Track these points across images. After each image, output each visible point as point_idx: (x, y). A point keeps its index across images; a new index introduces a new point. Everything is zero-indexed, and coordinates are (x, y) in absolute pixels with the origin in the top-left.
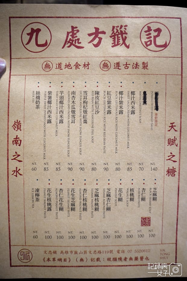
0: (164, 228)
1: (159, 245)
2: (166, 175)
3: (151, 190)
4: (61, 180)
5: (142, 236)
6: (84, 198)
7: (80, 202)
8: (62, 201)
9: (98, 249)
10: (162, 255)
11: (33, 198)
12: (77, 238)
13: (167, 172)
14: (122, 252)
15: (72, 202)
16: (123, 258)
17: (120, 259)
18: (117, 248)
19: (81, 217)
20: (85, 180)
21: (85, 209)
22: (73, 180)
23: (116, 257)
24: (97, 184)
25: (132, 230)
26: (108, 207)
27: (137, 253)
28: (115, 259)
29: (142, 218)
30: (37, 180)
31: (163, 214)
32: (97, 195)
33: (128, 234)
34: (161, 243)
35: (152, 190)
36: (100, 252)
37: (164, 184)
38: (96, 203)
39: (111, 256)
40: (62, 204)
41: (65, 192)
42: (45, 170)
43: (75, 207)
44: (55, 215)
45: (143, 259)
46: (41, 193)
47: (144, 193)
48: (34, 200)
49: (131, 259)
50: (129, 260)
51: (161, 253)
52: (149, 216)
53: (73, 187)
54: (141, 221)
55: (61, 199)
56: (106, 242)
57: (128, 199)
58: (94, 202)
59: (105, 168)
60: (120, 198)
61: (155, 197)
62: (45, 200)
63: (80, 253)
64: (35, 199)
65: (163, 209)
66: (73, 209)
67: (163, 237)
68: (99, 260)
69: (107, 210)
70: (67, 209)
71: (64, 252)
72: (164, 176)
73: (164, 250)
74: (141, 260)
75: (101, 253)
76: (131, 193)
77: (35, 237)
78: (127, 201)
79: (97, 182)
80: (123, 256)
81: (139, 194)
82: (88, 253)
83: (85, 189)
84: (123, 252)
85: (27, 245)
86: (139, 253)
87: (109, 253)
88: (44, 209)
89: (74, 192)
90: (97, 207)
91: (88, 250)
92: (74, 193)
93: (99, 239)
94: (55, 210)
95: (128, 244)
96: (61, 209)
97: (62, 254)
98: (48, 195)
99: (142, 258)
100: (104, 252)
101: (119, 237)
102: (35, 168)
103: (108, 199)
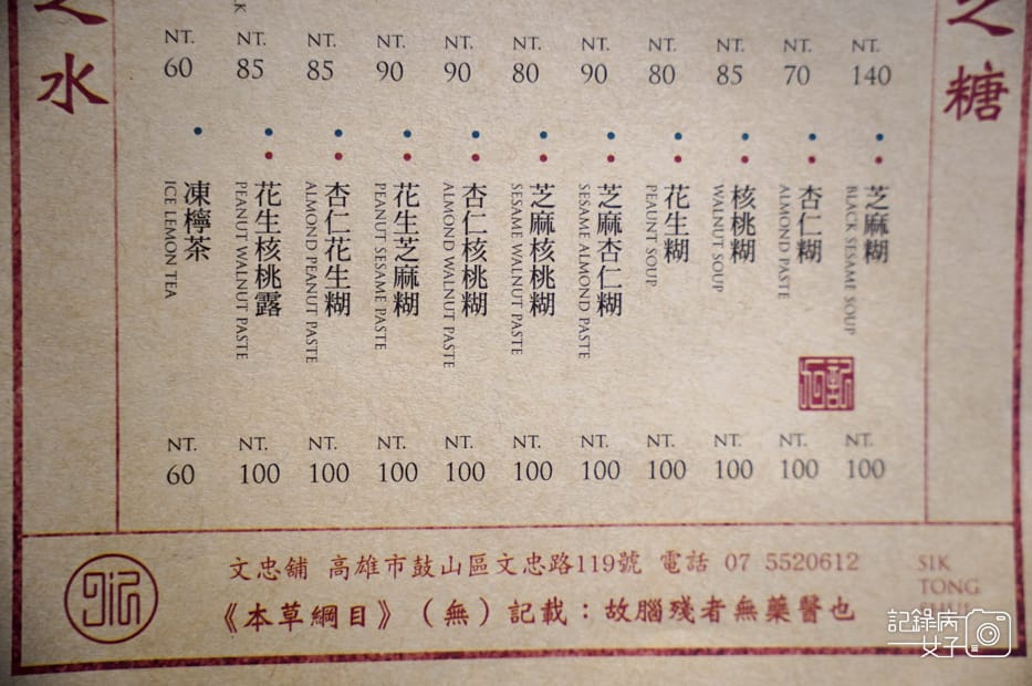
0: (934, 428)
1: (908, 528)
2: (947, 110)
3: (852, 201)
4: (338, 133)
5: (805, 468)
6: (473, 238)
7: (449, 262)
8: (344, 255)
9: (551, 544)
10: (934, 591)
11: (170, 239)
12: (432, 472)
13: (949, 92)
14: (690, 568)
15: (401, 263)
16: (699, 604)
17: (683, 608)
18: (661, 542)
19: (450, 352)
20: (476, 135)
21: (475, 304)
22: (407, 134)
23: (655, 596)
24: (543, 158)
25: (747, 434)
26: (605, 291)
27: (778, 571)
28: (651, 611)
29: (803, 359)
30: (198, 131)
31: (927, 341)
32: (542, 223)
33: (726, 454)
34: (921, 518)
35: (863, 198)
36: (561, 564)
37: (930, 163)
38: (539, 267)
39: (631, 590)
40: (342, 275)
41: (361, 202)
42: (243, 73)
43: (416, 290)
44: (301, 338)
45: (819, 614)
46: (221, 206)
47: (816, 213)
48: (177, 253)
49: (745, 609)
50: (737, 615)
51: (924, 581)
52: (843, 351)
53: (406, 173)
54: (796, 379)
55: (337, 247)
56: (598, 500)
57: (719, 250)
58: (527, 263)
59: (587, 69)
60: (673, 238)
61: (878, 237)
62: (242, 251)
63: (447, 569)
64: (182, 244)
65: (927, 311)
66: (406, 304)
67: (931, 483)
68: (558, 617)
69: (601, 307)
70: (375, 305)
71: (352, 563)
72: (932, 119)
73: (942, 563)
74: (806, 620)
75: (569, 567)
76: (740, 213)
77: (181, 477)
78: (717, 259)
79: (546, 147)
80: (698, 590)
81: (785, 222)
82: (494, 568)
83: (474, 188)
84: (700, 562)
85: (129, 529)
86: (791, 573)
87: (618, 567)
88: (234, 306)
89: (413, 201)
90: (544, 289)
91: (493, 548)
92: (412, 211)
93: (558, 480)
94: (305, 307)
95: (723, 518)
96: (338, 304)
97: (340, 578)
98: (263, 220)
99: (810, 608)
100: (588, 565)
101: (674, 470)
102: (186, 64)
103: (609, 243)
